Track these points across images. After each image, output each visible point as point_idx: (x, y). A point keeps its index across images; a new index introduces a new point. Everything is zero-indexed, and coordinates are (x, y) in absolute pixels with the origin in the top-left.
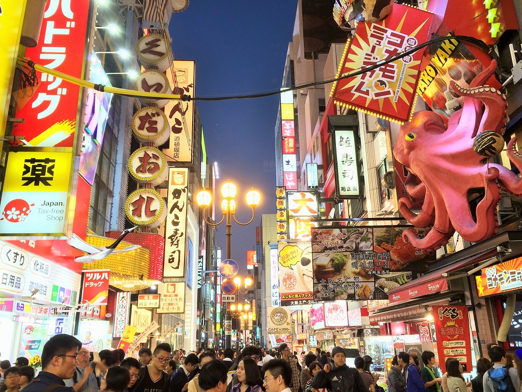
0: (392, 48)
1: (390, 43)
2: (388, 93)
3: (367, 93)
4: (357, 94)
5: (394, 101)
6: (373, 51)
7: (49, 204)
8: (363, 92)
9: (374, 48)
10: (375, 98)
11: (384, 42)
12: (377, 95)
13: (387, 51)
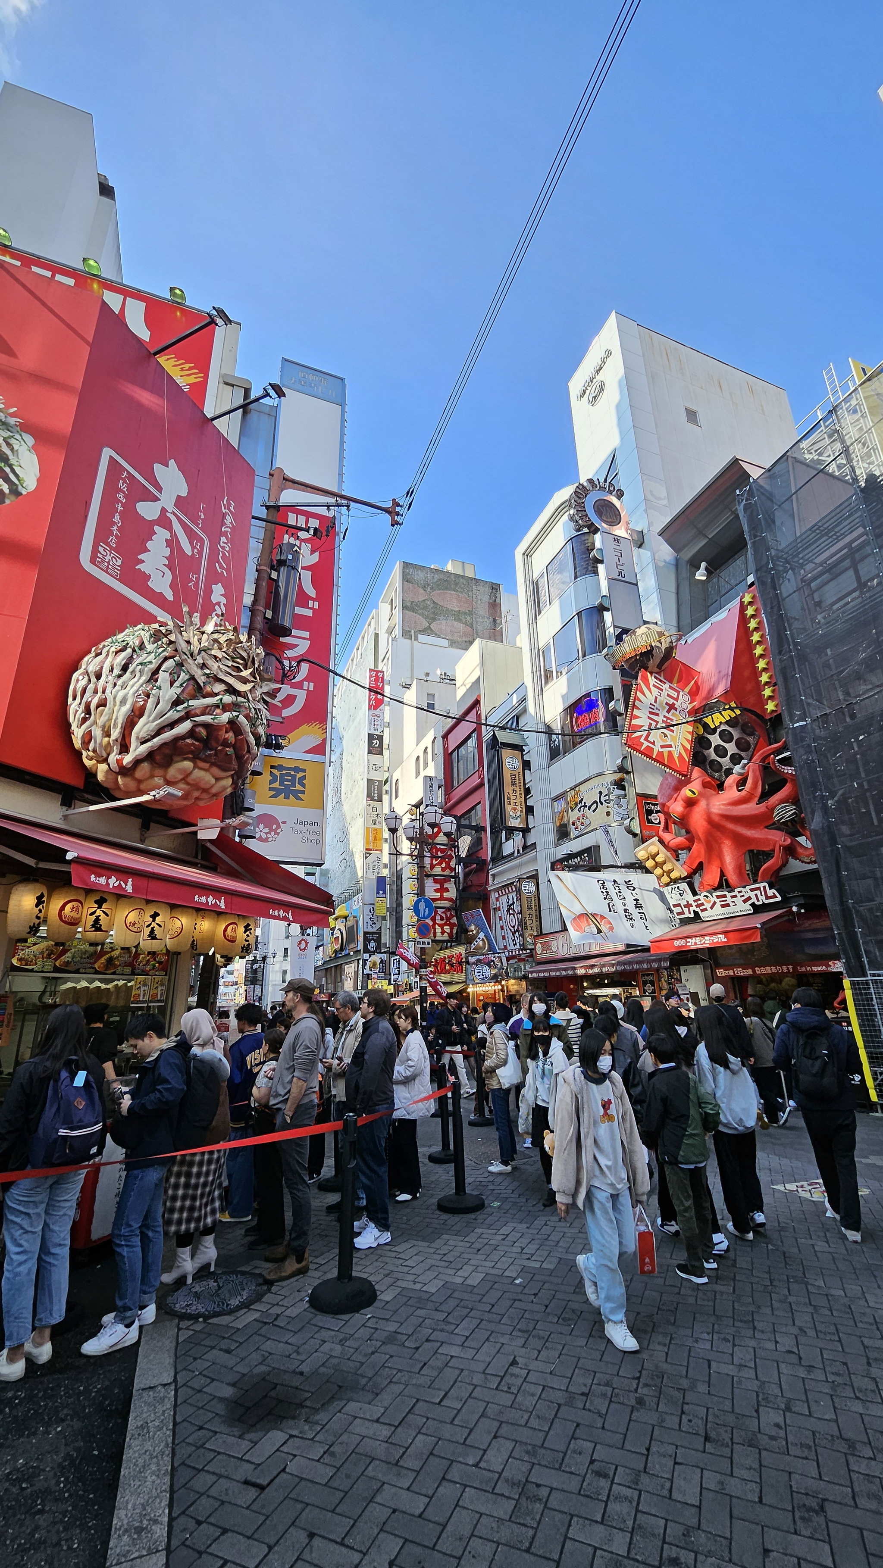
0: (671, 701)
1: (668, 695)
2: (670, 746)
3: (654, 743)
4: (646, 744)
5: (676, 756)
6: (655, 702)
7: (304, 823)
8: (650, 742)
9: (656, 698)
10: (661, 750)
11: (664, 693)
12: (662, 747)
13: (667, 704)
